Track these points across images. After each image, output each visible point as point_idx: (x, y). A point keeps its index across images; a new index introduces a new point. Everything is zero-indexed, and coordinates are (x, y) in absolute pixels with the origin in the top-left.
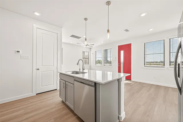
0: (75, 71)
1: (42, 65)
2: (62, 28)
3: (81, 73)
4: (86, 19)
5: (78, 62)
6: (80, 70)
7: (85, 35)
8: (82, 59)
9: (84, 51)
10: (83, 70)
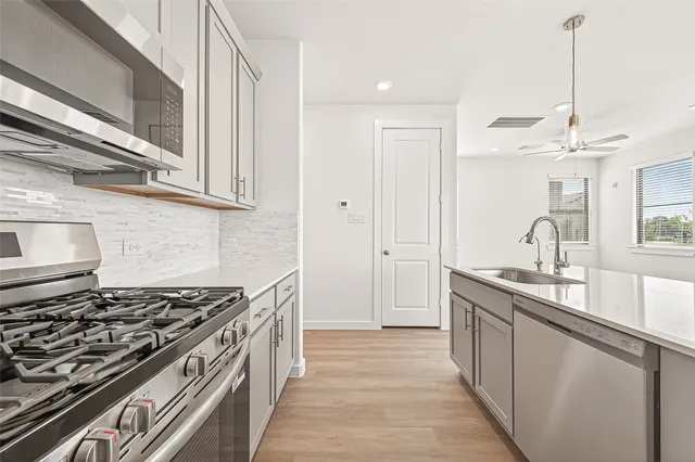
0: (513, 270)
1: (396, 242)
2: (455, 103)
3: (548, 280)
4: (573, 23)
5: (532, 230)
6: (539, 264)
7: (567, 103)
8: (554, 216)
9: (556, 177)
10: (557, 267)
